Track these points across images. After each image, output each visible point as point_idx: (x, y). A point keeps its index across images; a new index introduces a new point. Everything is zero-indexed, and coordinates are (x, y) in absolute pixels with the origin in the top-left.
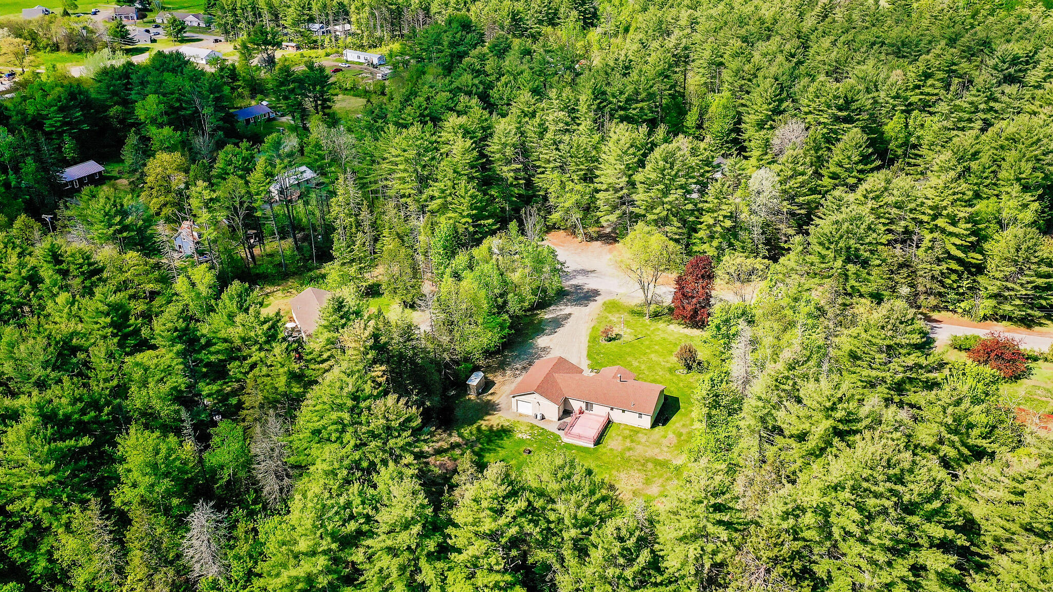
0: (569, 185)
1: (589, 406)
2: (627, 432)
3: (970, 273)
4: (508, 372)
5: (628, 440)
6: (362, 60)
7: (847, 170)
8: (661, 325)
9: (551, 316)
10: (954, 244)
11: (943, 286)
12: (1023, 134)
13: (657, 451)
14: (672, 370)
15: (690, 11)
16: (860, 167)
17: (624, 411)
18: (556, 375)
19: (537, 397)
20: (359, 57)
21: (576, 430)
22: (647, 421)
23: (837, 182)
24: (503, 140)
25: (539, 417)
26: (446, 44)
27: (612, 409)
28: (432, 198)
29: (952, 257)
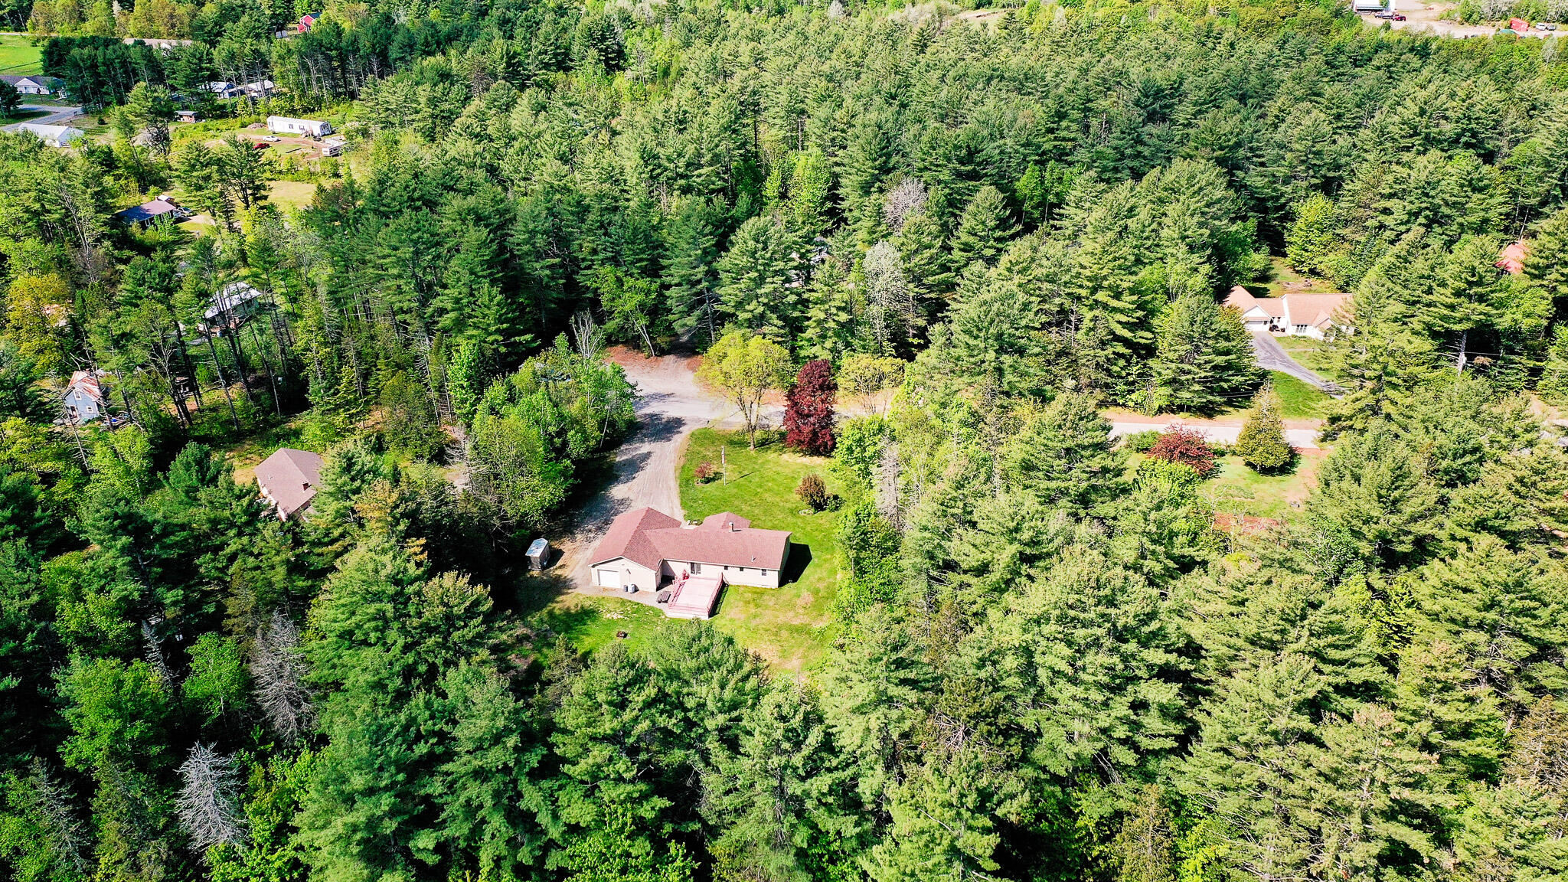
0: (629, 282)
1: (695, 567)
2: (748, 596)
3: (1139, 356)
4: (579, 537)
5: (752, 605)
6: (296, 130)
7: (981, 238)
8: (771, 455)
9: (624, 458)
10: (1120, 322)
11: (1110, 375)
12: (1183, 182)
13: (791, 614)
14: (794, 512)
15: (752, 44)
16: (998, 234)
17: (742, 569)
18: (647, 532)
19: (626, 563)
20: (291, 126)
21: (682, 600)
22: (772, 579)
23: (970, 255)
24: (531, 226)
25: (630, 589)
26: (423, 100)
27: (726, 568)
28: (442, 311)
29: (1117, 338)
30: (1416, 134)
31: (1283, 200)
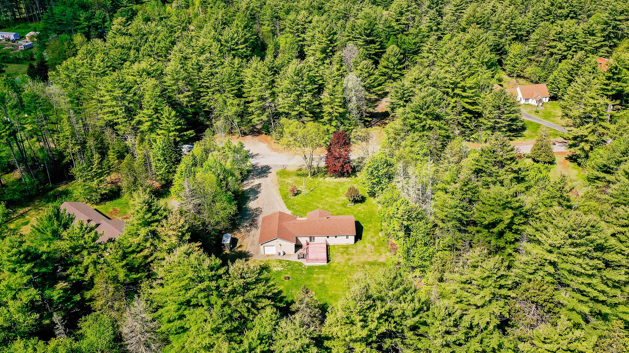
0: (229, 101)
1: (312, 238)
2: (341, 249)
3: (475, 117)
4: (242, 230)
5: (345, 254)
7: (391, 69)
8: (320, 179)
9: (248, 188)
10: (467, 103)
11: (464, 127)
12: (476, 38)
13: (366, 256)
14: (344, 205)
16: (399, 67)
17: (336, 237)
18: (284, 224)
19: (279, 241)
21: (311, 256)
22: (352, 239)
23: (386, 77)
24: (176, 77)
25: (282, 254)
27: (328, 237)
28: (140, 122)
29: (466, 110)
30: (551, 13)
31: (501, 46)
